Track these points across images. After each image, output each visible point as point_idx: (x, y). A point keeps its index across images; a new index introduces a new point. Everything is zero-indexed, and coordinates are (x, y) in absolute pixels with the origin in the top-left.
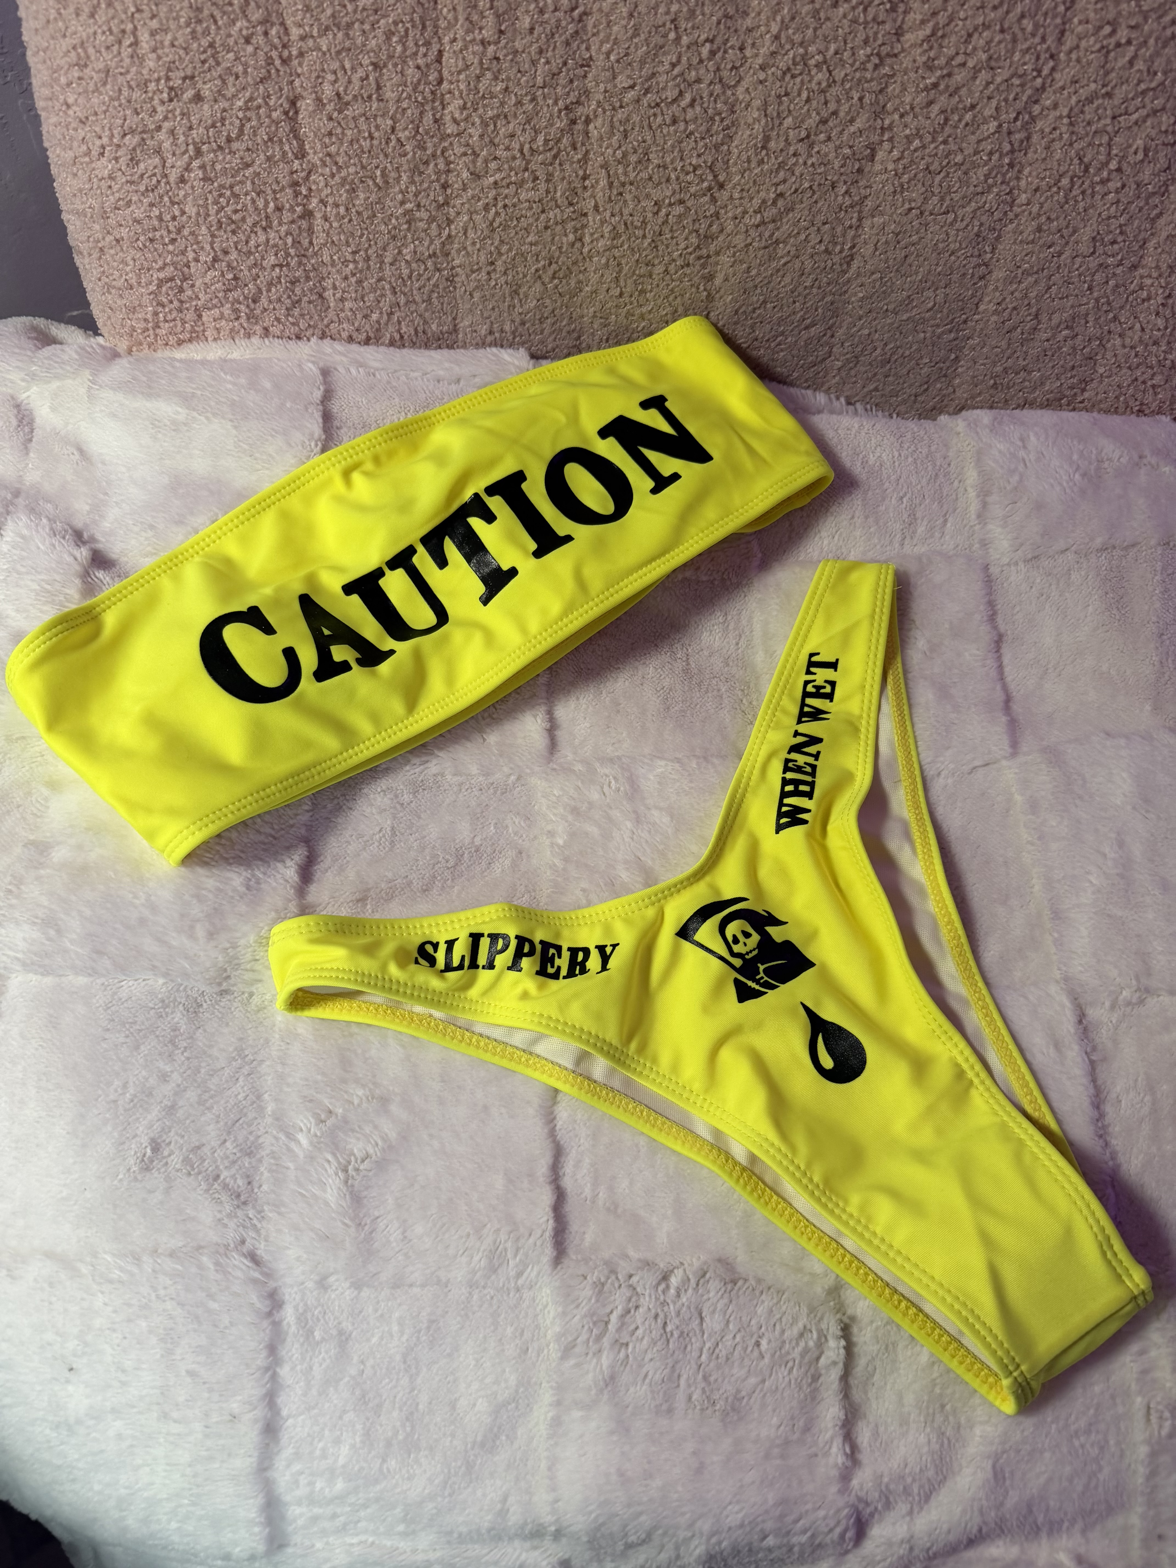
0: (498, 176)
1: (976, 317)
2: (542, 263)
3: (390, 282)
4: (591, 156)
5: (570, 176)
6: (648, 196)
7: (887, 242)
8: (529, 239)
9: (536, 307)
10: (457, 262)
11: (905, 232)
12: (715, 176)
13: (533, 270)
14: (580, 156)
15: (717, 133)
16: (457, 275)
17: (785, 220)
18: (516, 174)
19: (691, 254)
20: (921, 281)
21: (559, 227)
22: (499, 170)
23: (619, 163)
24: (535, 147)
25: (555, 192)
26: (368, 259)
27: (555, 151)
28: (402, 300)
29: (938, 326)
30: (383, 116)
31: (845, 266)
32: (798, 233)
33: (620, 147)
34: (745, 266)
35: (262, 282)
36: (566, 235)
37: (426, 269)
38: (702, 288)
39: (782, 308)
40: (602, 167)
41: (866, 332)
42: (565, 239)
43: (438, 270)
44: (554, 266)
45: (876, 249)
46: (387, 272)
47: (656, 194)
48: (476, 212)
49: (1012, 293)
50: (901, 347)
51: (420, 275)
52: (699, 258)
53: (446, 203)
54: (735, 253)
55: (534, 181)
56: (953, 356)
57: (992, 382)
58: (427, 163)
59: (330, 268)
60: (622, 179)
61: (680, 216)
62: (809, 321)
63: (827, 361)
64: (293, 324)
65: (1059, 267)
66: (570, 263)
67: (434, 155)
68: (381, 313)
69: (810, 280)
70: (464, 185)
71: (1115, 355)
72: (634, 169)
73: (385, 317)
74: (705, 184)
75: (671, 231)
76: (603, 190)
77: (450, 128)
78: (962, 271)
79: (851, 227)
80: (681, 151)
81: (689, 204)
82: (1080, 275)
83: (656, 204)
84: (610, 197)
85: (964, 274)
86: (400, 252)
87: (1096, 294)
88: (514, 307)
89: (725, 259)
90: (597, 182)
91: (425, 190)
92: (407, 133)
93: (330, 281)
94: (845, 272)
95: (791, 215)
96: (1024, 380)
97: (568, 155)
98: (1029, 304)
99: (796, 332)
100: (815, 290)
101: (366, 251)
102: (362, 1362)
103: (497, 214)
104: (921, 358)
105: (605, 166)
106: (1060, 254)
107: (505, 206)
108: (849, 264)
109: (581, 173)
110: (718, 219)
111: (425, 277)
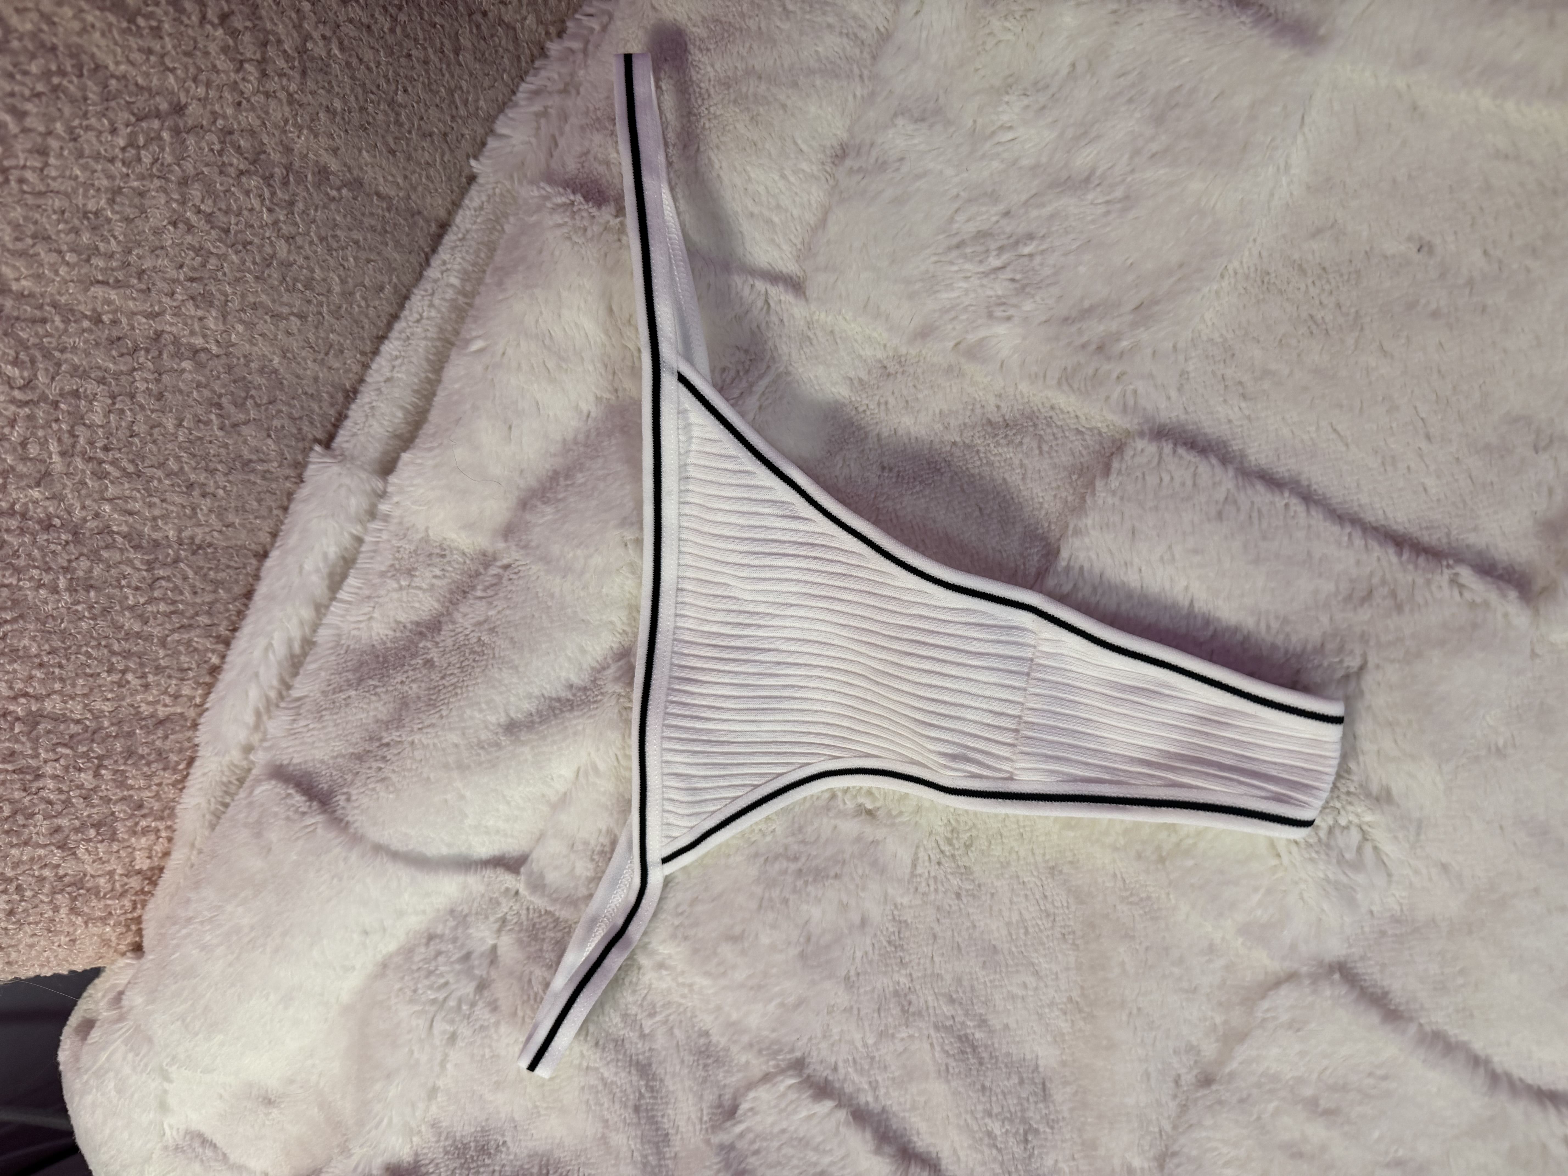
6: (157, 232)
8: (171, 428)
12: (158, 115)
14: (57, 319)
15: (83, 88)
33: (60, 252)
35: (116, 793)
39: (412, 80)
40: (87, 290)
47: (158, 217)
54: (295, 125)
72: (104, 239)
74: (165, 135)
80: (97, 157)
86: (131, 608)
89: (300, 143)
91: (44, 556)
93: (144, 707)
97: (48, 335)
103: (114, 463)
107: (106, 449)
109: (86, 324)
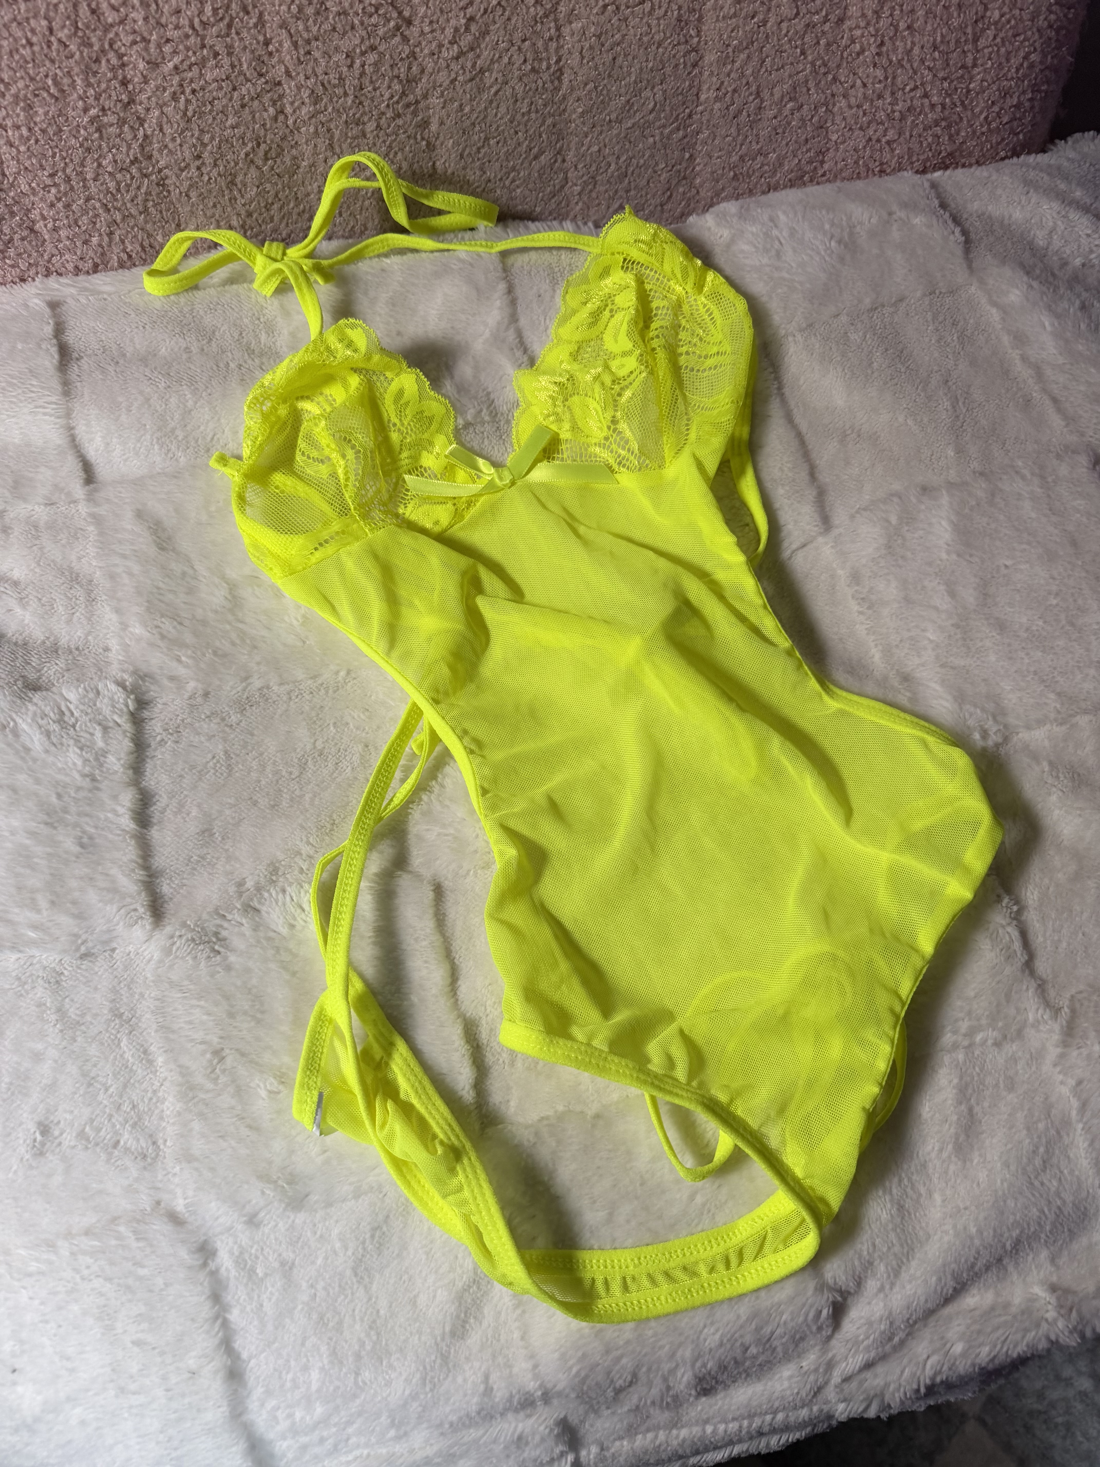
0: (176, 60)
1: (700, 108)
2: (250, 145)
3: (100, 200)
4: (267, 17)
5: (251, 44)
7: (591, 48)
9: (258, 194)
10: (162, 163)
11: (606, 33)
13: (242, 155)
16: (167, 177)
17: (483, 46)
18: (195, 53)
19: (398, 102)
20: (635, 82)
21: (256, 103)
22: (175, 52)
23: (298, 19)
24: (205, 19)
25: (241, 65)
26: (68, 180)
27: (227, 20)
28: (118, 217)
29: (664, 126)
30: (35, 17)
31: (556, 83)
32: (500, 57)
34: (456, 104)
36: (266, 110)
37: (132, 178)
38: (419, 137)
41: (595, 148)
42: (265, 115)
43: (146, 176)
44: (263, 146)
45: (583, 58)
46: (93, 190)
48: (165, 104)
49: (729, 75)
50: (634, 157)
51: (128, 186)
52: (408, 105)
53: (131, 101)
55: (215, 57)
56: (687, 155)
57: (732, 173)
58: (97, 61)
59: (32, 198)
60: (305, 35)
61: (375, 64)
62: (536, 149)
63: (566, 189)
64: (13, 266)
65: (767, 37)
66: (277, 139)
67: (103, 51)
68: (100, 235)
69: (525, 105)
70: (145, 77)
71: (844, 119)
73: (106, 239)
75: (371, 82)
76: (289, 52)
77: (111, 17)
78: (674, 62)
79: (551, 39)
81: (381, 48)
82: (790, 41)
83: (347, 56)
84: (299, 59)
85: (677, 66)
87: (810, 58)
88: (236, 200)
90: (281, 45)
92: (66, 31)
94: (557, 89)
95: (487, 39)
96: (763, 165)
98: (748, 83)
99: (526, 165)
100: (533, 116)
101: (64, 170)
102: (312, 1286)
104: (657, 164)
105: (284, 25)
106: (765, 22)
108: (559, 79)
110: (416, 59)
111: (134, 186)
